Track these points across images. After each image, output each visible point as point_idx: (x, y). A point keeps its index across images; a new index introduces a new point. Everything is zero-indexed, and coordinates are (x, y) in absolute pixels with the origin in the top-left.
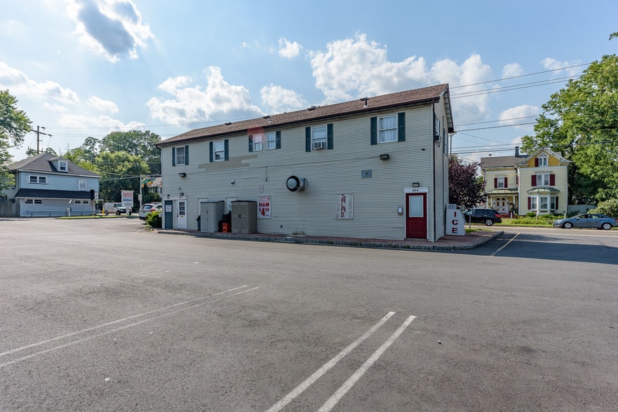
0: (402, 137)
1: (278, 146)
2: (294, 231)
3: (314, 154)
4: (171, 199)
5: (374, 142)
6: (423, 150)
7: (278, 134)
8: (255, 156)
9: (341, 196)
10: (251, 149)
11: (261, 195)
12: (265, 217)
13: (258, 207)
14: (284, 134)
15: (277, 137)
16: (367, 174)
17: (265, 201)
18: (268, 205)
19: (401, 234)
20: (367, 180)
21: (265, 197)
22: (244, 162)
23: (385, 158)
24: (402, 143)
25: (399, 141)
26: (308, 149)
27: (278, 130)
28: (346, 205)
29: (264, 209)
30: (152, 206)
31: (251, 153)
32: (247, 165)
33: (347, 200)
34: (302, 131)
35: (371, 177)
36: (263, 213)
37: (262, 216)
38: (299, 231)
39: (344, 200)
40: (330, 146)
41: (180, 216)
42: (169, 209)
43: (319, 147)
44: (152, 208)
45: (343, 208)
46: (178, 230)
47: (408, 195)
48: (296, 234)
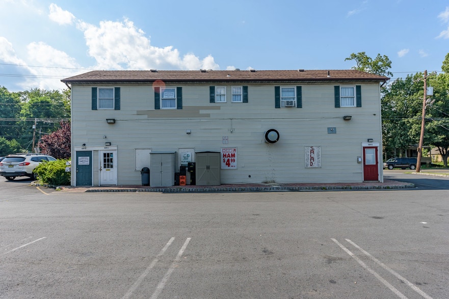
0: (359, 104)
1: (246, 100)
2: (264, 180)
3: (283, 111)
4: (88, 149)
5: (337, 105)
6: (375, 115)
7: (245, 89)
8: (218, 108)
9: (310, 149)
10: (212, 100)
11: (226, 146)
12: (230, 168)
13: (222, 159)
14: (251, 89)
15: (244, 92)
16: (332, 131)
17: (231, 152)
18: (233, 155)
19: (360, 178)
20: (332, 136)
21: (230, 148)
22: (202, 112)
23: (347, 119)
24: (359, 108)
25: (357, 107)
26: (278, 105)
27: (245, 85)
28: (315, 156)
29: (228, 160)
30: (24, 159)
31: (213, 104)
32: (208, 115)
33: (315, 151)
34: (271, 89)
35: (336, 133)
36: (228, 164)
37: (227, 167)
38: (269, 180)
39: (312, 151)
40: (300, 105)
41: (104, 170)
42: (84, 161)
43: (289, 105)
44: (25, 161)
45: (312, 158)
46: (101, 186)
47: (364, 148)
48: (266, 183)
